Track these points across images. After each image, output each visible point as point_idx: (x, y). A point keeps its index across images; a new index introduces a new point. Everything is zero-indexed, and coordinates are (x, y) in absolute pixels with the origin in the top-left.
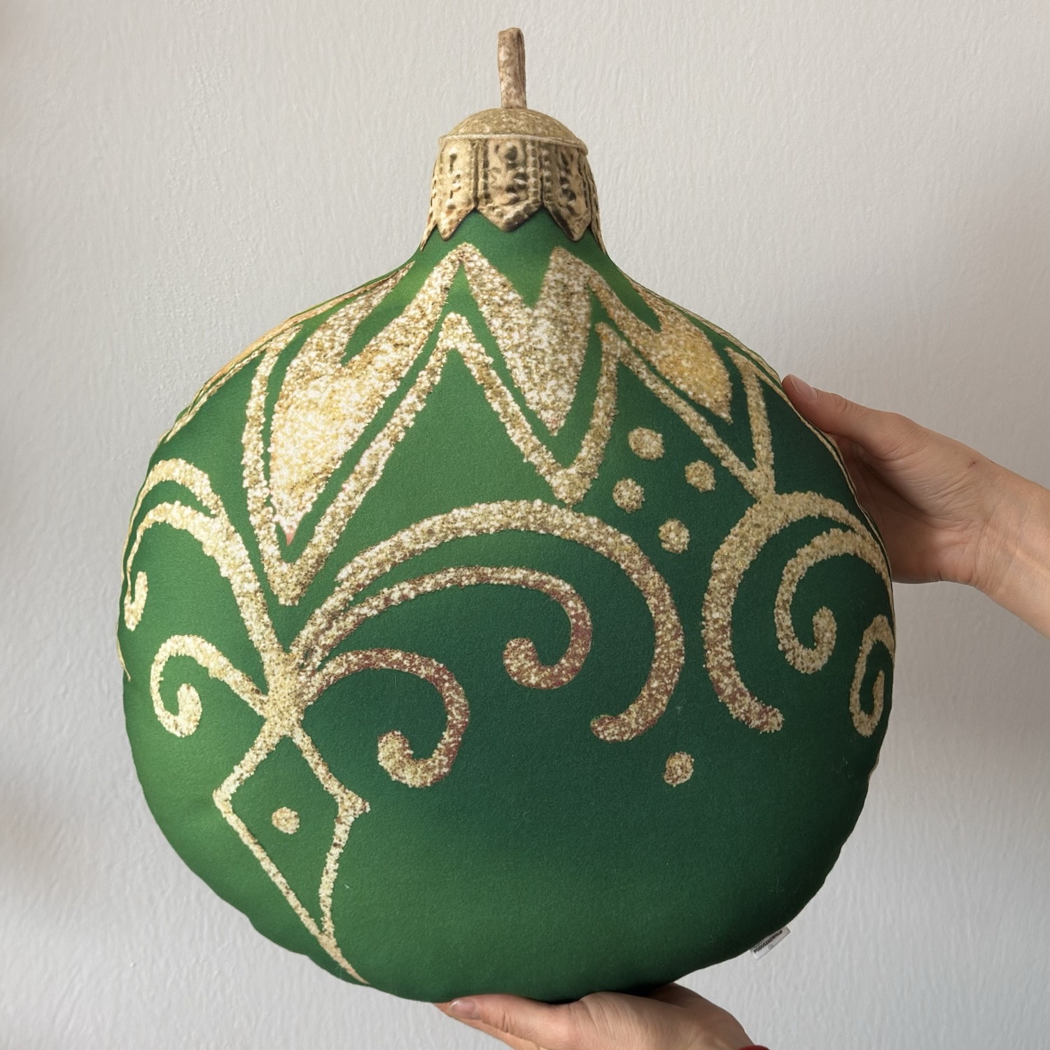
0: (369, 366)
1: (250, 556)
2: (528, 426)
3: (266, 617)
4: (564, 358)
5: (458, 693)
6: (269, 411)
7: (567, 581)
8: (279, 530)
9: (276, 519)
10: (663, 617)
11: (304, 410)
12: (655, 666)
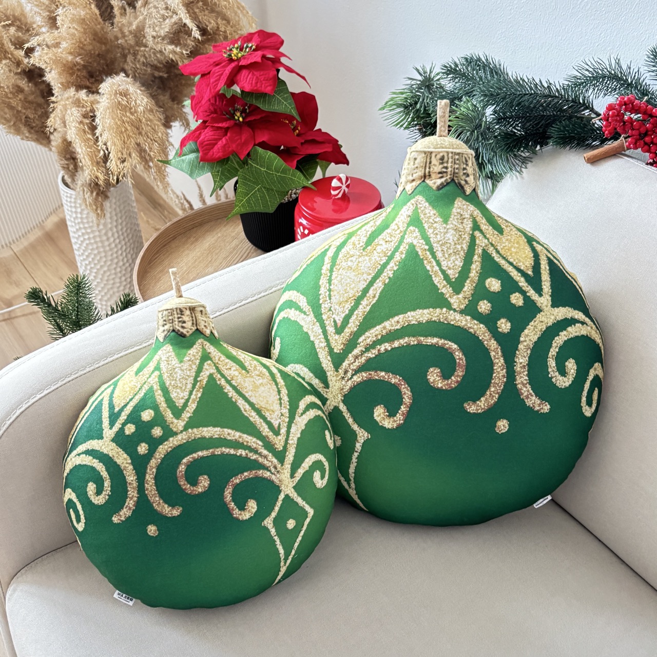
0: (374, 251)
1: (322, 332)
2: (442, 276)
3: (329, 358)
4: (459, 247)
5: (408, 390)
6: (331, 271)
7: (456, 343)
8: (335, 321)
9: (334, 316)
10: (497, 361)
11: (346, 271)
12: (493, 381)
